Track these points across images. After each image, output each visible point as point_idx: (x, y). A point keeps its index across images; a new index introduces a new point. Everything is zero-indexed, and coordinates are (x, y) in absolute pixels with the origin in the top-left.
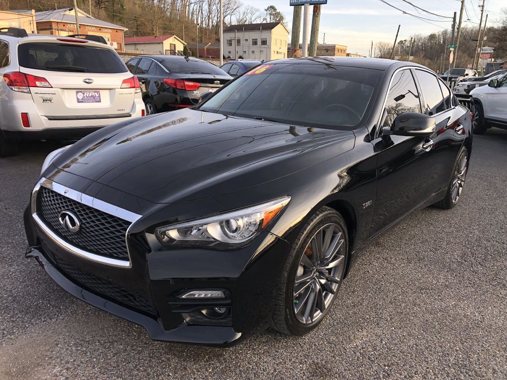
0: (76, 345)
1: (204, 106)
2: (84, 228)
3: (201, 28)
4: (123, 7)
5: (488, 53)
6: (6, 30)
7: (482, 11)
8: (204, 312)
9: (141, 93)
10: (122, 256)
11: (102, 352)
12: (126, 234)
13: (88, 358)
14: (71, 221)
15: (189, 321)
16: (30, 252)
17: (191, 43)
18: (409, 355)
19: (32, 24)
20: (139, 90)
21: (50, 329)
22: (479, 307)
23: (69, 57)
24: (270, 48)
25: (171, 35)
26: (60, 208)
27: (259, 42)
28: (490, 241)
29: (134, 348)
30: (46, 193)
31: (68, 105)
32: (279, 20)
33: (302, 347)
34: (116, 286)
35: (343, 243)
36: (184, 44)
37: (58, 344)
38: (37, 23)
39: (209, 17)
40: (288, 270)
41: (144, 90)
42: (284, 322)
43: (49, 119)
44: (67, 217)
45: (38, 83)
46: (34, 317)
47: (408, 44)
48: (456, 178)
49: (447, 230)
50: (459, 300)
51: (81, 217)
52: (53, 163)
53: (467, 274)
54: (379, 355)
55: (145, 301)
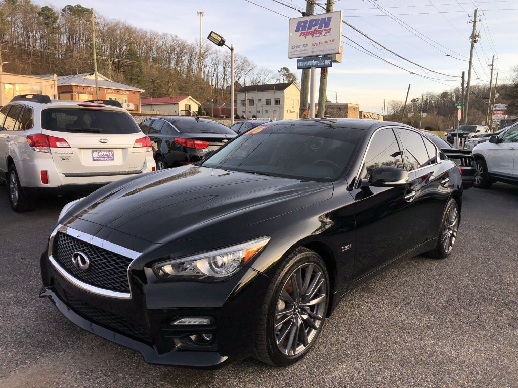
0: (80, 373)
1: (206, 162)
2: (93, 266)
3: (216, 90)
4: (141, 70)
5: (501, 110)
6: (31, 97)
7: (492, 70)
8: (193, 337)
9: (152, 151)
10: (124, 289)
11: (103, 380)
12: (128, 270)
13: (90, 384)
14: (83, 261)
15: (180, 346)
16: (45, 291)
17: (206, 103)
18: (383, 385)
19: (53, 88)
20: (150, 149)
21: (58, 360)
22: (456, 346)
23: (87, 119)
24: (283, 107)
25: (187, 95)
26: (73, 249)
27: (272, 102)
28: (477, 288)
29: (133, 376)
30: (61, 237)
31: (84, 163)
32: (293, 81)
33: (284, 377)
34: (118, 317)
35: (324, 282)
36: (198, 104)
37: (65, 373)
38: (58, 87)
39: (224, 78)
40: (268, 302)
41: (156, 149)
42: (266, 351)
43: (66, 176)
44: (79, 257)
45: (58, 144)
46: (44, 350)
47: (420, 101)
48: (447, 228)
49: (438, 277)
50: (438, 339)
51: (91, 257)
52: (69, 212)
53: (449, 317)
54: (355, 384)
55: (142, 330)
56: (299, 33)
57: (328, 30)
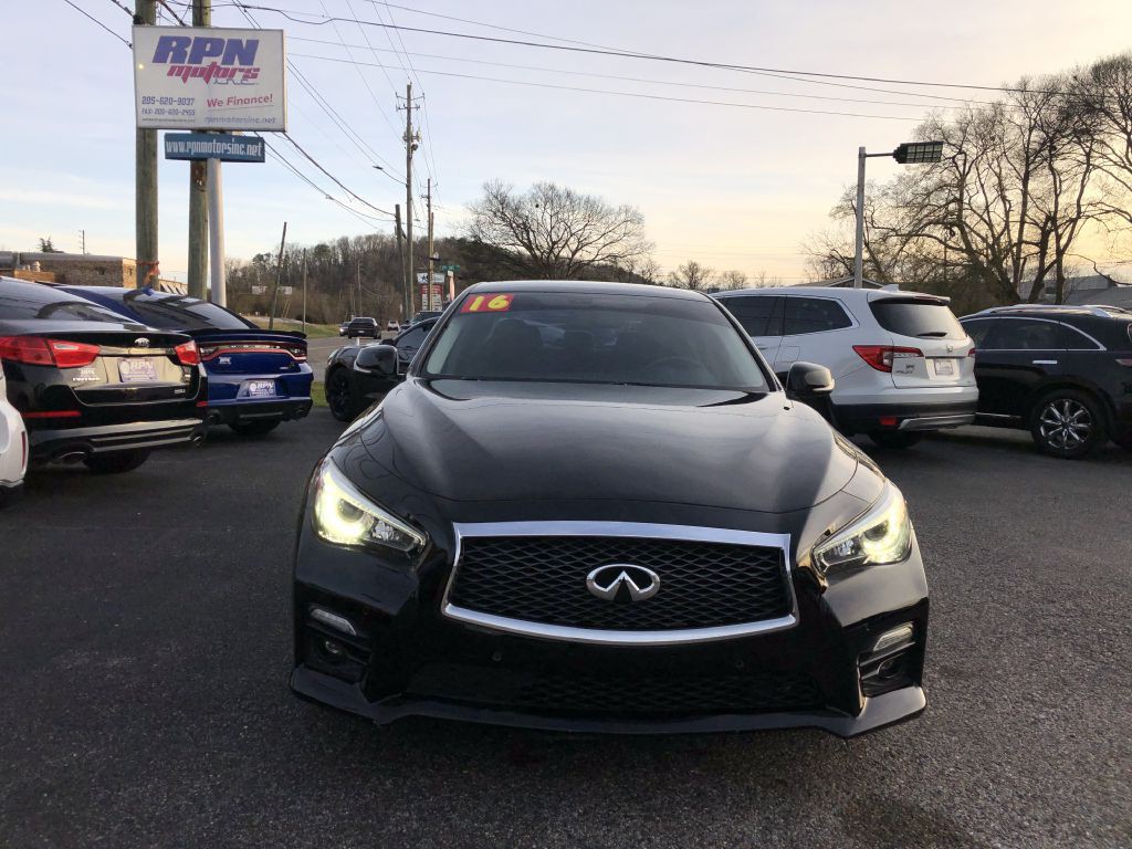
5: (436, 285)
7: (429, 206)
47: (274, 261)
56: (167, 66)
57: (249, 71)
